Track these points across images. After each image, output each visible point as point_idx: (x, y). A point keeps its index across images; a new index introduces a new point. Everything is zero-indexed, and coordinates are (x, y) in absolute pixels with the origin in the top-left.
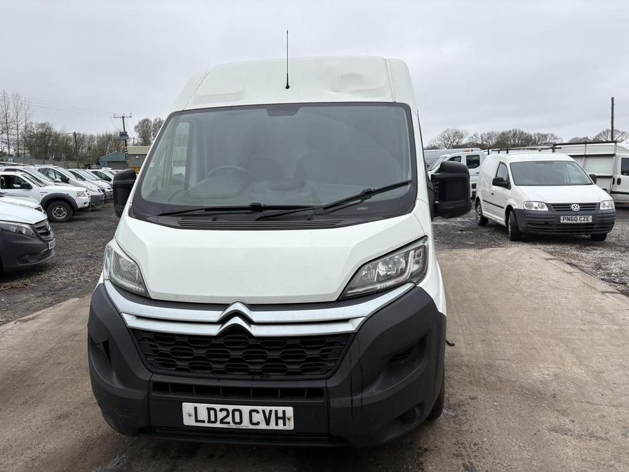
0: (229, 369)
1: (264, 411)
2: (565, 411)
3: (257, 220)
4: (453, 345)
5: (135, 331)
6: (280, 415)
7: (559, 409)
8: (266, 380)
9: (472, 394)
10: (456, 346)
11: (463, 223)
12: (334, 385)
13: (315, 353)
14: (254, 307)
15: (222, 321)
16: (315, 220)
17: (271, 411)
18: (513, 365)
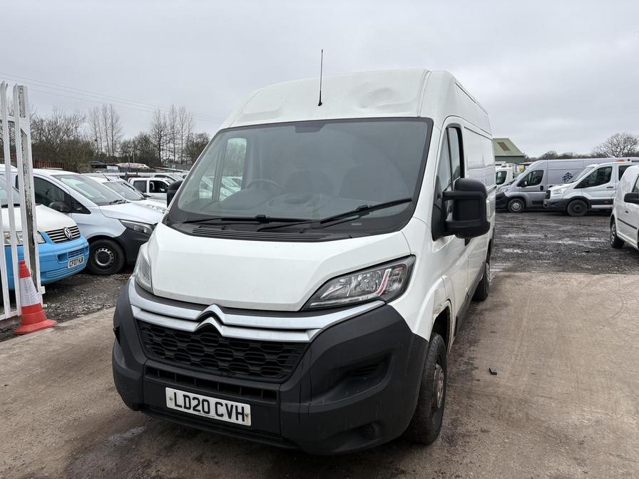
0: (205, 364)
1: (226, 405)
2: (584, 460)
3: (258, 231)
4: (495, 374)
5: (139, 321)
6: (240, 410)
7: (578, 457)
8: (231, 377)
9: (485, 427)
10: (498, 376)
11: (594, 243)
12: (287, 389)
13: (273, 358)
14: (227, 310)
15: (200, 320)
16: (307, 234)
17: (232, 406)
18: (553, 404)
